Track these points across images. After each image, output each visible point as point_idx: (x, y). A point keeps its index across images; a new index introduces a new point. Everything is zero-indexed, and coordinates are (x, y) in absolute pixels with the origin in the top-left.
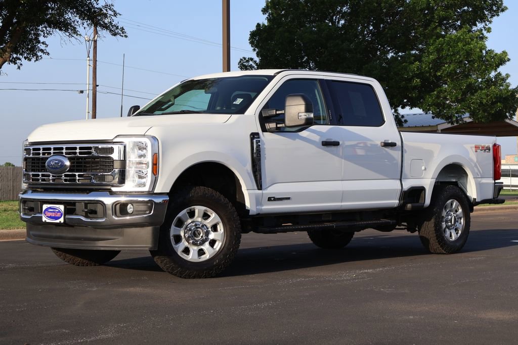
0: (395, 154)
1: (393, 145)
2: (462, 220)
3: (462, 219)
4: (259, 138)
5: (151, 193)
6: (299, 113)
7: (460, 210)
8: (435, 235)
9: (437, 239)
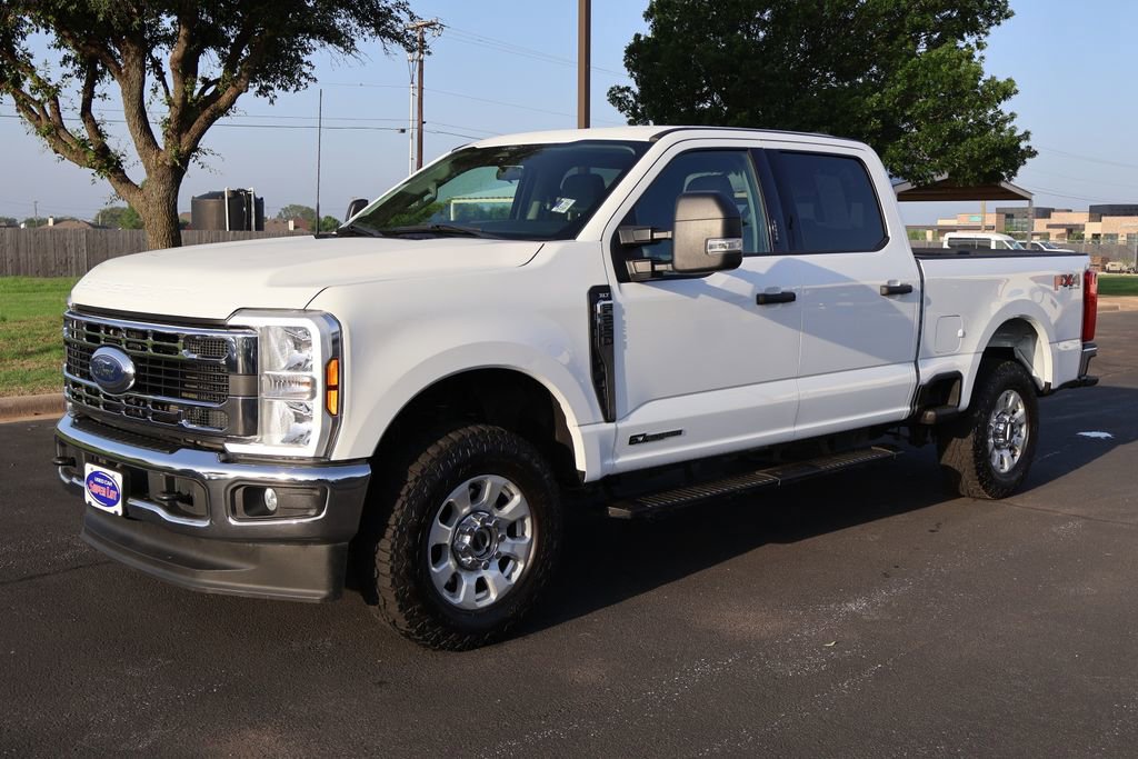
0: (907, 308)
1: (905, 290)
2: (1023, 430)
3: (1024, 426)
4: (610, 299)
5: (322, 462)
6: (707, 240)
7: (1021, 410)
8: (974, 466)
9: (978, 474)
